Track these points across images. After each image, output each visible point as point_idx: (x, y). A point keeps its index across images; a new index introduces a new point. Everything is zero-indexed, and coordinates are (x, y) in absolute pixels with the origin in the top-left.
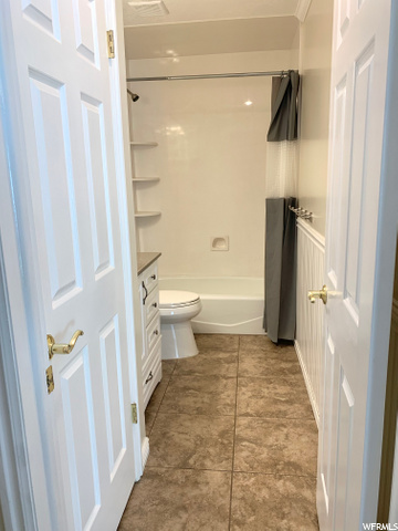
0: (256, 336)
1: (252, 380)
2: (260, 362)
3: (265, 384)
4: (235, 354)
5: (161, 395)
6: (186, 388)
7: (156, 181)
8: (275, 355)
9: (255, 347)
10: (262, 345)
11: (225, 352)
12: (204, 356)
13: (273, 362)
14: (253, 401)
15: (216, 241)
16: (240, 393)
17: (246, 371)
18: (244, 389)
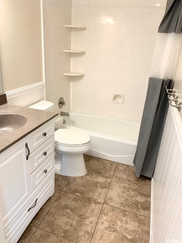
0: (128, 166)
1: (113, 209)
2: (123, 192)
3: (120, 217)
4: (109, 180)
5: (47, 209)
6: (66, 207)
7: (82, 54)
8: (135, 187)
9: (124, 177)
10: (129, 175)
11: (103, 176)
12: (88, 178)
13: (132, 193)
14: (107, 232)
15: (116, 97)
16: (100, 221)
17: (111, 199)
18: (104, 218)
